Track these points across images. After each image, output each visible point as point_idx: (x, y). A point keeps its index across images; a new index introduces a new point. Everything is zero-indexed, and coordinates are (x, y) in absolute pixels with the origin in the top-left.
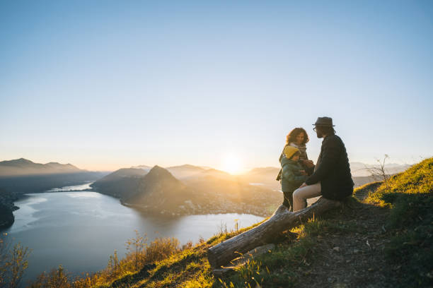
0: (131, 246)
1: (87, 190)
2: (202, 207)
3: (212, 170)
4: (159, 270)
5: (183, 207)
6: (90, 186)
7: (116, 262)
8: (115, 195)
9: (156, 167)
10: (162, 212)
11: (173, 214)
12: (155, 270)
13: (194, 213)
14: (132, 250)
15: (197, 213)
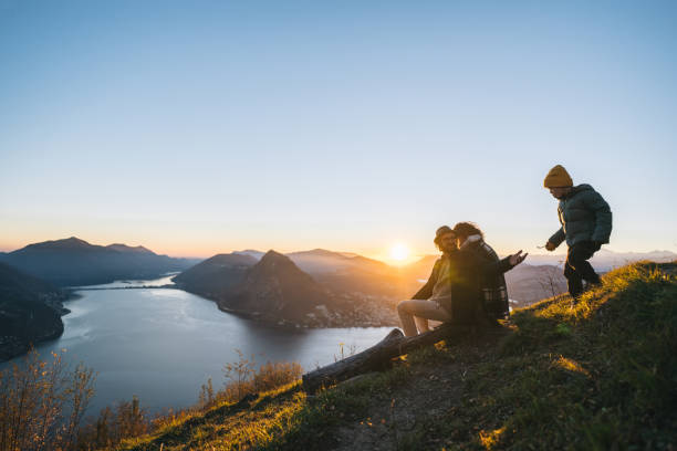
0: (232, 372)
1: (167, 287)
2: (343, 315)
3: (358, 258)
4: (262, 401)
5: (312, 315)
6: (173, 280)
7: (210, 394)
8: (209, 294)
9: (271, 252)
10: (281, 323)
11: (298, 326)
12: (257, 401)
13: (329, 324)
14: (235, 377)
15: (335, 325)
